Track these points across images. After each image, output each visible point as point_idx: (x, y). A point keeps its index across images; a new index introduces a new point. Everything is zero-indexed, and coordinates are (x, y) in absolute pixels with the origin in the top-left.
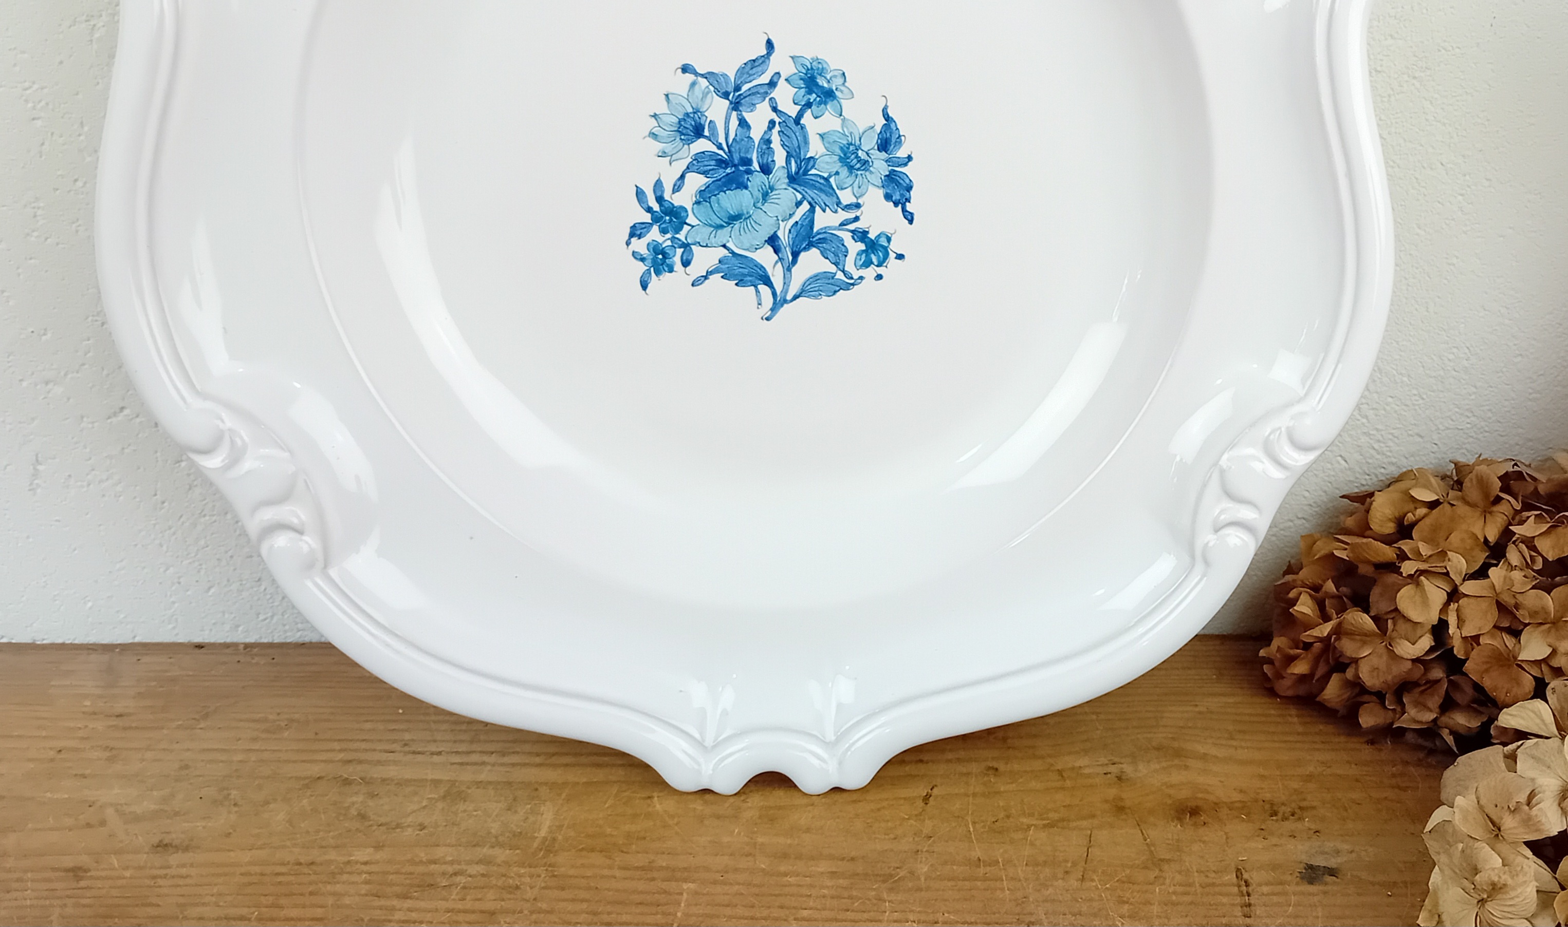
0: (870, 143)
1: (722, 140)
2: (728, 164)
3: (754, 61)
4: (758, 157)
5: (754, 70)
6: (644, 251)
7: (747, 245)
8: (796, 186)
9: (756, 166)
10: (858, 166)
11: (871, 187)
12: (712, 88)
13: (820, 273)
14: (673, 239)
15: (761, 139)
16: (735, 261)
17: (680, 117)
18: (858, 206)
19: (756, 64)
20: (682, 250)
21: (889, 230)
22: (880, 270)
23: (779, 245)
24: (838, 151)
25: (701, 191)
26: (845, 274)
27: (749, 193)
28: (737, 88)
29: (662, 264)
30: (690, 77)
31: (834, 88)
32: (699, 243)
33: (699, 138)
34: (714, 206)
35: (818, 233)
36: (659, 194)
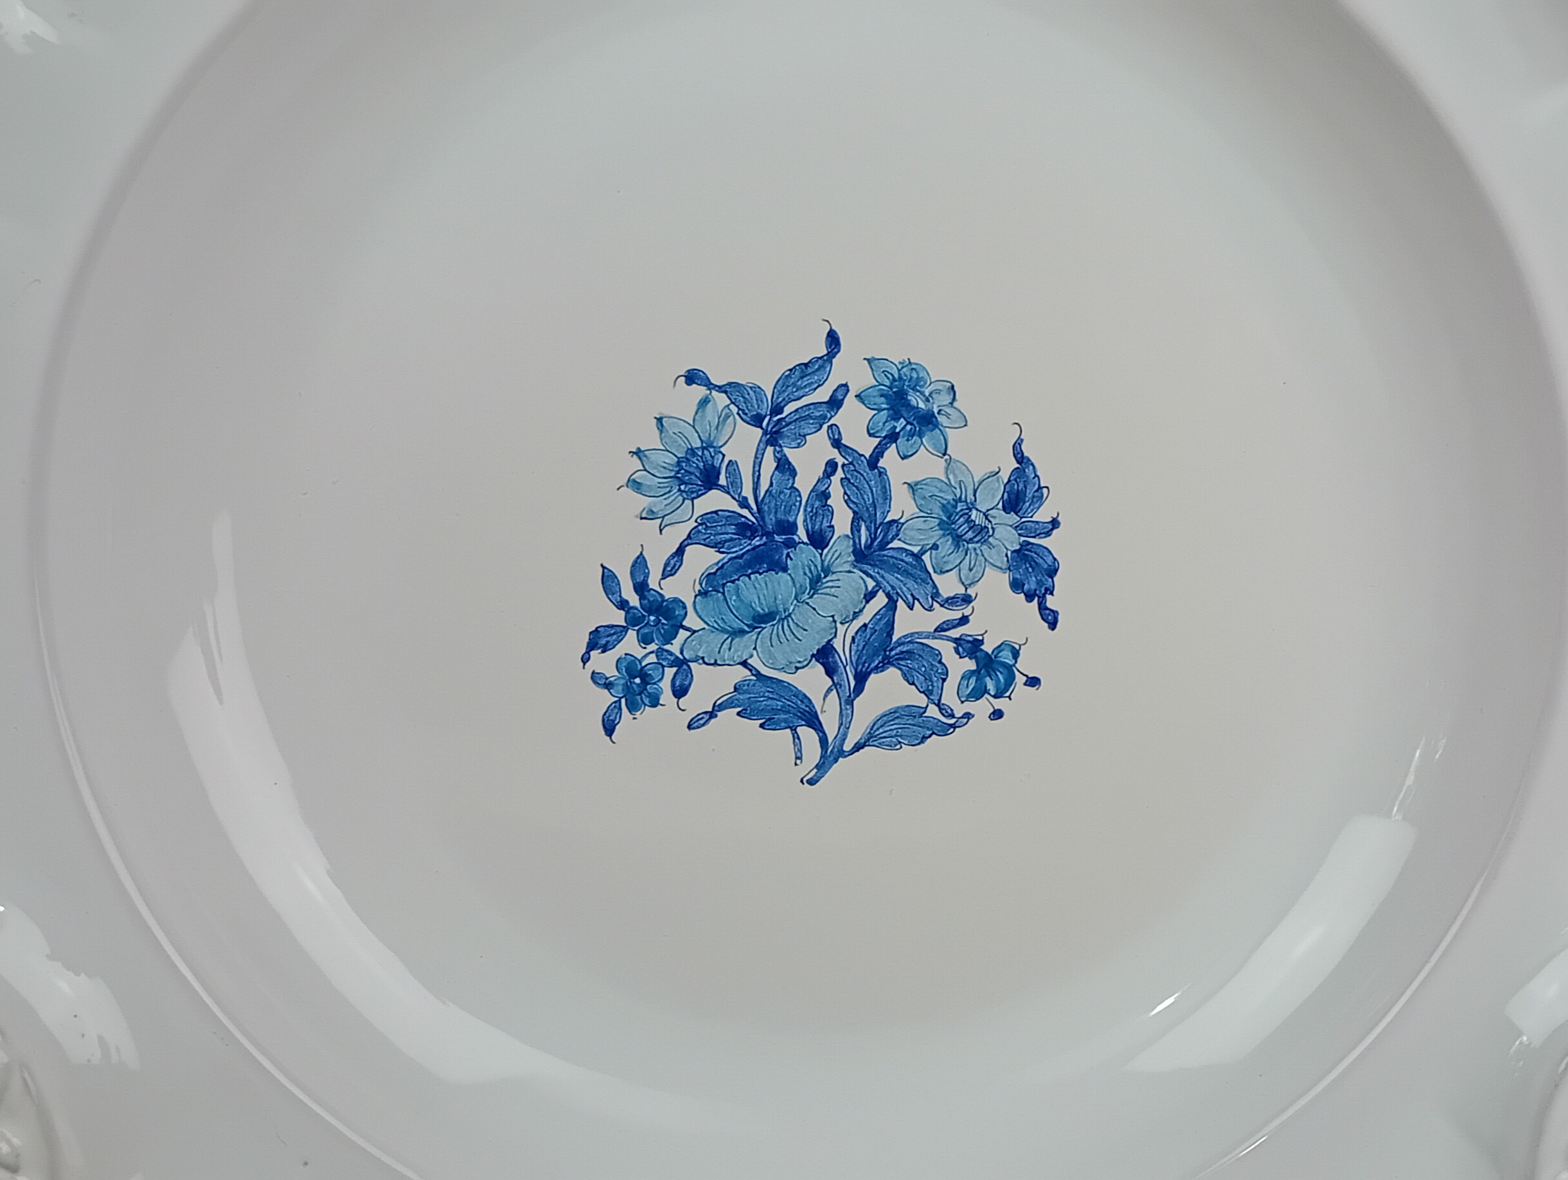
0: (990, 499)
1: (747, 492)
2: (756, 531)
3: (806, 365)
4: (805, 521)
5: (806, 381)
6: (611, 672)
7: (782, 663)
8: (866, 567)
9: (802, 534)
10: (970, 535)
11: (989, 570)
12: (734, 409)
13: (898, 708)
14: (659, 652)
15: (812, 491)
16: (760, 688)
17: (679, 456)
18: (967, 600)
19: (810, 370)
20: (675, 669)
21: (1016, 639)
22: (999, 704)
23: (836, 662)
24: (938, 511)
25: (710, 574)
26: (940, 710)
27: (789, 578)
28: (777, 409)
29: (640, 694)
30: (699, 391)
31: (936, 411)
32: (703, 658)
33: (711, 489)
34: (731, 599)
35: (900, 643)
36: (640, 579)
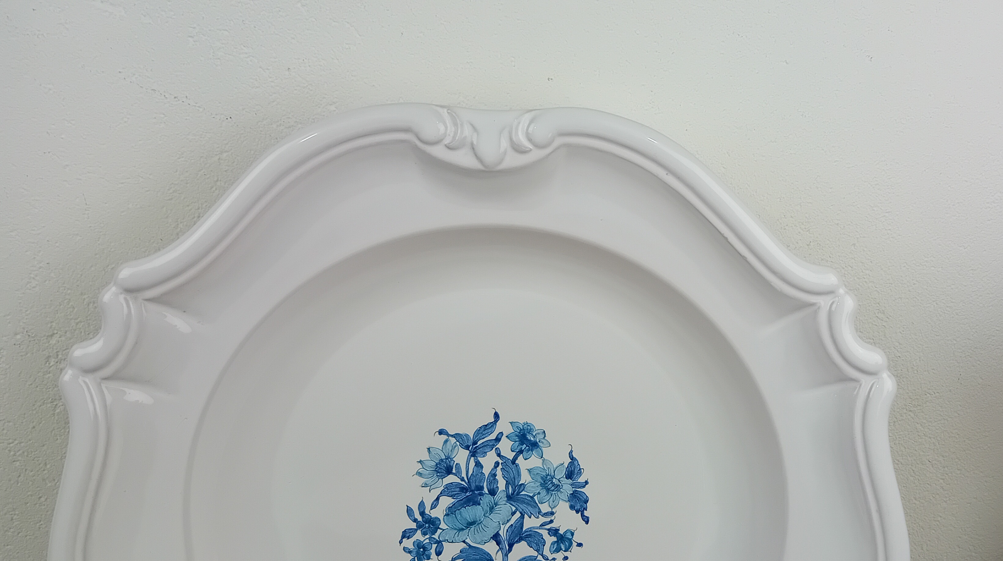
0: (560, 474)
1: (464, 475)
2: (468, 490)
3: (486, 426)
4: (487, 485)
5: (486, 431)
6: (411, 546)
7: (479, 540)
8: (512, 502)
9: (486, 490)
10: (553, 488)
11: (561, 501)
12: (458, 443)
13: (526, 557)
14: (430, 538)
15: (489, 474)
16: (471, 551)
17: (437, 462)
18: (552, 513)
19: (487, 427)
20: (436, 545)
21: (572, 528)
22: (566, 554)
23: (500, 540)
24: (540, 479)
25: (449, 507)
26: (543, 557)
27: (481, 507)
28: (475, 443)
29: (423, 555)
30: (444, 437)
31: (538, 441)
32: (447, 540)
33: (449, 474)
34: (458, 516)
35: (526, 532)
36: (422, 510)
